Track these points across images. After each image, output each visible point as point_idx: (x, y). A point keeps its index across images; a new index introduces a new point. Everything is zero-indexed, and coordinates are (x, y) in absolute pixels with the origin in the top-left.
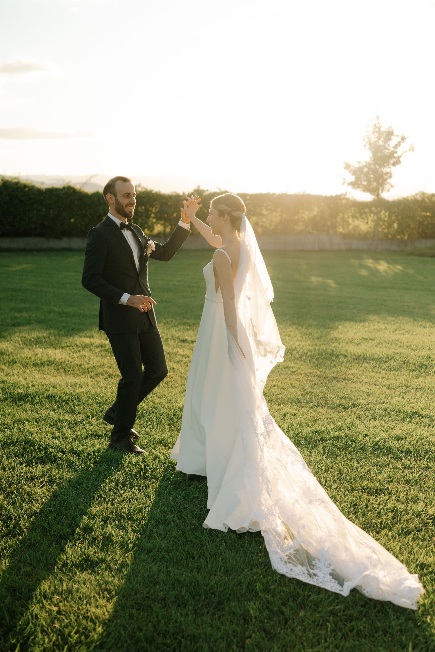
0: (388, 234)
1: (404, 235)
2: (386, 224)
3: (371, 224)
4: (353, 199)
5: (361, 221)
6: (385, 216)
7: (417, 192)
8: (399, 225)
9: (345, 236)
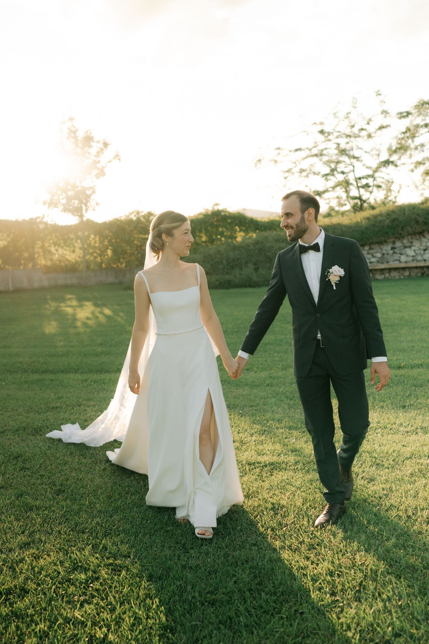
0: (101, 263)
1: (122, 264)
2: (98, 251)
3: (79, 252)
4: (53, 223)
5: (66, 250)
6: (96, 242)
7: (131, 211)
8: (114, 251)
9: (48, 270)
